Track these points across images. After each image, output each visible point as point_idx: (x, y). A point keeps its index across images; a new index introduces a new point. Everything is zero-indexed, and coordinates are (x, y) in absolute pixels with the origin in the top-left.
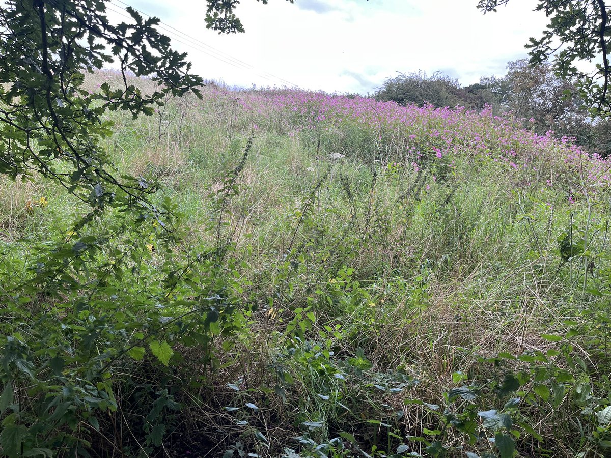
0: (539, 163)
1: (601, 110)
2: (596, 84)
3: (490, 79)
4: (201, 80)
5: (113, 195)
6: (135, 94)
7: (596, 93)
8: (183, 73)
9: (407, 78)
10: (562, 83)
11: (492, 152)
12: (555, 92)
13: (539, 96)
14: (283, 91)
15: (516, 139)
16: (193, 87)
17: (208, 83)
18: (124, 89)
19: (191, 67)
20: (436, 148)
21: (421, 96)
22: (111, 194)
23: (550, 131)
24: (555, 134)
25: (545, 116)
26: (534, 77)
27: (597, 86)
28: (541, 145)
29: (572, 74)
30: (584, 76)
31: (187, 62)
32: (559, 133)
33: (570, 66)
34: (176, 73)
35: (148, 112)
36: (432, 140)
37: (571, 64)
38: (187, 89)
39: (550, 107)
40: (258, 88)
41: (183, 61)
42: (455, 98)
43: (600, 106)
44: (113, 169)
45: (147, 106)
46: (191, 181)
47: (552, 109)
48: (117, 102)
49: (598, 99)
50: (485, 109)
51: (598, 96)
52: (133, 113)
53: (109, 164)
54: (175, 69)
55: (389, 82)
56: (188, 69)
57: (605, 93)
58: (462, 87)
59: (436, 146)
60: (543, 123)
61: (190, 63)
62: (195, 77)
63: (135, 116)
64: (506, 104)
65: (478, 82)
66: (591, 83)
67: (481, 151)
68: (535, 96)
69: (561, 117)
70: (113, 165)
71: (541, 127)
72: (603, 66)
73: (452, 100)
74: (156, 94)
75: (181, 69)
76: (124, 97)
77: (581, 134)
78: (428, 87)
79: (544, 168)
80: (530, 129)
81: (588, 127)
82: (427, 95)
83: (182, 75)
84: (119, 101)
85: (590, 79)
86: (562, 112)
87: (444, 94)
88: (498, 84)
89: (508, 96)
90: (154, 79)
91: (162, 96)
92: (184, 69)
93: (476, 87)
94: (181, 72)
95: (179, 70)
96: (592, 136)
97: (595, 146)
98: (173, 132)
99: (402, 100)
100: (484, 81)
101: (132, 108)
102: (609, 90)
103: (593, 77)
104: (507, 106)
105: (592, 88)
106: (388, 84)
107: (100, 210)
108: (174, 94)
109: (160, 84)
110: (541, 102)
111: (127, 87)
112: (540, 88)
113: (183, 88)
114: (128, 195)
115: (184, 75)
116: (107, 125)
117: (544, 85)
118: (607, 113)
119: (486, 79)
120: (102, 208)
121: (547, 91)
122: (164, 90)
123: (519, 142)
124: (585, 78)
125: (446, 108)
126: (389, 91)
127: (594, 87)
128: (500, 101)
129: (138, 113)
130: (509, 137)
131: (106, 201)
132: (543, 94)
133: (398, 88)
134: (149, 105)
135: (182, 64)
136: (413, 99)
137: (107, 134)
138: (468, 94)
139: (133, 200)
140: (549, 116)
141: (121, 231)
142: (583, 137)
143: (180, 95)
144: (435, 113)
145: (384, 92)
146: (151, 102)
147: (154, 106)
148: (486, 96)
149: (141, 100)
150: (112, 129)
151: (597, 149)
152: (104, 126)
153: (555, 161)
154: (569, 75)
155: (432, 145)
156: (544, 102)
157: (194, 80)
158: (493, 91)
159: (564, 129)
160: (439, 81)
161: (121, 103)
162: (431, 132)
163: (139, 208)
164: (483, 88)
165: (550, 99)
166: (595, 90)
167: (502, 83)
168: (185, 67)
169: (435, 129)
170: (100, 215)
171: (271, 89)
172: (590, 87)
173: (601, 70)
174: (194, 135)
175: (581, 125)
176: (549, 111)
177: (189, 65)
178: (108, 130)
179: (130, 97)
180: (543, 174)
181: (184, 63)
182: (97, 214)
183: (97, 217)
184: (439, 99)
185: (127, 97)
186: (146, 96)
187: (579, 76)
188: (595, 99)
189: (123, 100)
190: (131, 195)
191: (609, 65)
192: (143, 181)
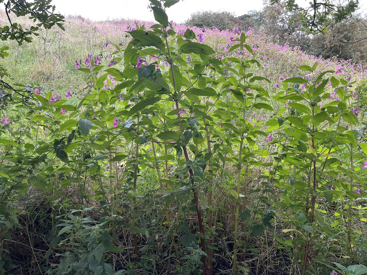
0: (280, 62)
1: (312, 30)
2: (309, 14)
3: (253, 11)
4: (63, 17)
5: (12, 96)
6: (18, 29)
7: (309, 20)
8: (51, 13)
9: (204, 11)
10: (293, 13)
11: (254, 57)
12: (289, 19)
13: (281, 21)
14: (127, 21)
15: (268, 48)
16: (57, 22)
17: (77, 16)
18: (10, 25)
19: (55, 8)
20: (221, 55)
21: (213, 23)
22: (11, 95)
23: (287, 43)
24: (290, 44)
25: (284, 33)
26: (277, 10)
27: (310, 16)
28: (281, 52)
29: (296, 9)
30: (302, 9)
31: (52, 6)
32: (293, 44)
33: (294, 3)
34: (46, 13)
35: (29, 40)
36: (219, 51)
37: (294, 2)
38: (53, 24)
39: (287, 28)
40: (111, 19)
41: (49, 5)
42: (233, 24)
43: (312, 27)
44: (10, 78)
45: (27, 36)
46: (69, 82)
47: (288, 29)
48: (6, 35)
49: (310, 23)
50: (250, 30)
51: (311, 22)
52: (18, 41)
53: (7, 75)
54: (44, 11)
55: (194, 14)
56: (53, 10)
57: (314, 20)
58: (237, 16)
59: (222, 54)
60: (283, 38)
61: (54, 6)
62: (59, 15)
63: (20, 43)
64: (263, 27)
65: (247, 13)
66: (306, 14)
67: (248, 57)
68: (278, 21)
69: (293, 34)
70: (10, 76)
71: (282, 41)
72: (313, 3)
73: (231, 25)
74: (32, 28)
75: (48, 10)
76: (10, 31)
77: (304, 44)
78: (217, 17)
79: (283, 65)
80: (276, 42)
81: (308, 39)
82: (216, 22)
83: (49, 14)
84: (8, 34)
85: (306, 11)
86: (293, 30)
87: (226, 21)
88: (258, 14)
89: (264, 21)
90: (30, 18)
91: (37, 29)
92: (50, 10)
93: (246, 16)
94: (49, 12)
95: (48, 11)
96: (310, 45)
97: (312, 51)
98: (55, 51)
99: (201, 26)
100: (250, 12)
101: (17, 38)
102: (317, 18)
103: (307, 10)
104: (263, 28)
105: (307, 17)
106: (193, 15)
107: (5, 105)
108: (46, 27)
109: (35, 21)
110: (282, 25)
111: (11, 24)
112: (281, 17)
113: (51, 23)
114: (22, 96)
115: (51, 14)
116: (4, 49)
117: (283, 15)
118: (316, 32)
119: (251, 11)
120: (6, 104)
121: (285, 18)
122: (38, 25)
123: (269, 50)
124: (303, 11)
125: (228, 30)
126: (193, 20)
127: (308, 16)
128: (259, 25)
129: (21, 41)
130: (264, 47)
131: (8, 100)
132: (283, 20)
133: (199, 18)
134: (29, 36)
135: (49, 7)
136: (209, 25)
137: (5, 55)
138: (241, 21)
139: (25, 99)
140: (286, 34)
141: (17, 120)
142: (305, 46)
143: (50, 28)
144: (221, 33)
145: (190, 21)
146: (30, 33)
147: (32, 35)
148: (251, 22)
149: (23, 32)
150: (8, 51)
151: (313, 53)
152: (2, 50)
153: (290, 61)
154: (294, 9)
155: (220, 54)
156: (283, 25)
157: (58, 18)
158: (255, 19)
159: (295, 41)
160: (223, 13)
161: (9, 35)
162: (218, 46)
163: (30, 104)
164: (249, 17)
165: (287, 23)
166: (309, 18)
167: (261, 13)
168: (51, 9)
169: (220, 44)
170: (5, 109)
171: (119, 20)
172: (306, 16)
173: (312, 6)
174: (69, 53)
175: (304, 39)
176: (286, 31)
177: (54, 8)
178: (5, 53)
179: (15, 30)
180: (282, 69)
181: (51, 6)
182: (3, 108)
183: (3, 110)
184: (224, 25)
185: (12, 30)
186: (26, 29)
187: (299, 9)
188: (309, 24)
189: (10, 33)
190: (23, 96)
191: (317, 2)
192: (29, 86)
